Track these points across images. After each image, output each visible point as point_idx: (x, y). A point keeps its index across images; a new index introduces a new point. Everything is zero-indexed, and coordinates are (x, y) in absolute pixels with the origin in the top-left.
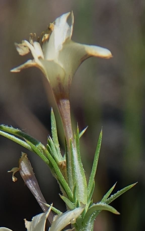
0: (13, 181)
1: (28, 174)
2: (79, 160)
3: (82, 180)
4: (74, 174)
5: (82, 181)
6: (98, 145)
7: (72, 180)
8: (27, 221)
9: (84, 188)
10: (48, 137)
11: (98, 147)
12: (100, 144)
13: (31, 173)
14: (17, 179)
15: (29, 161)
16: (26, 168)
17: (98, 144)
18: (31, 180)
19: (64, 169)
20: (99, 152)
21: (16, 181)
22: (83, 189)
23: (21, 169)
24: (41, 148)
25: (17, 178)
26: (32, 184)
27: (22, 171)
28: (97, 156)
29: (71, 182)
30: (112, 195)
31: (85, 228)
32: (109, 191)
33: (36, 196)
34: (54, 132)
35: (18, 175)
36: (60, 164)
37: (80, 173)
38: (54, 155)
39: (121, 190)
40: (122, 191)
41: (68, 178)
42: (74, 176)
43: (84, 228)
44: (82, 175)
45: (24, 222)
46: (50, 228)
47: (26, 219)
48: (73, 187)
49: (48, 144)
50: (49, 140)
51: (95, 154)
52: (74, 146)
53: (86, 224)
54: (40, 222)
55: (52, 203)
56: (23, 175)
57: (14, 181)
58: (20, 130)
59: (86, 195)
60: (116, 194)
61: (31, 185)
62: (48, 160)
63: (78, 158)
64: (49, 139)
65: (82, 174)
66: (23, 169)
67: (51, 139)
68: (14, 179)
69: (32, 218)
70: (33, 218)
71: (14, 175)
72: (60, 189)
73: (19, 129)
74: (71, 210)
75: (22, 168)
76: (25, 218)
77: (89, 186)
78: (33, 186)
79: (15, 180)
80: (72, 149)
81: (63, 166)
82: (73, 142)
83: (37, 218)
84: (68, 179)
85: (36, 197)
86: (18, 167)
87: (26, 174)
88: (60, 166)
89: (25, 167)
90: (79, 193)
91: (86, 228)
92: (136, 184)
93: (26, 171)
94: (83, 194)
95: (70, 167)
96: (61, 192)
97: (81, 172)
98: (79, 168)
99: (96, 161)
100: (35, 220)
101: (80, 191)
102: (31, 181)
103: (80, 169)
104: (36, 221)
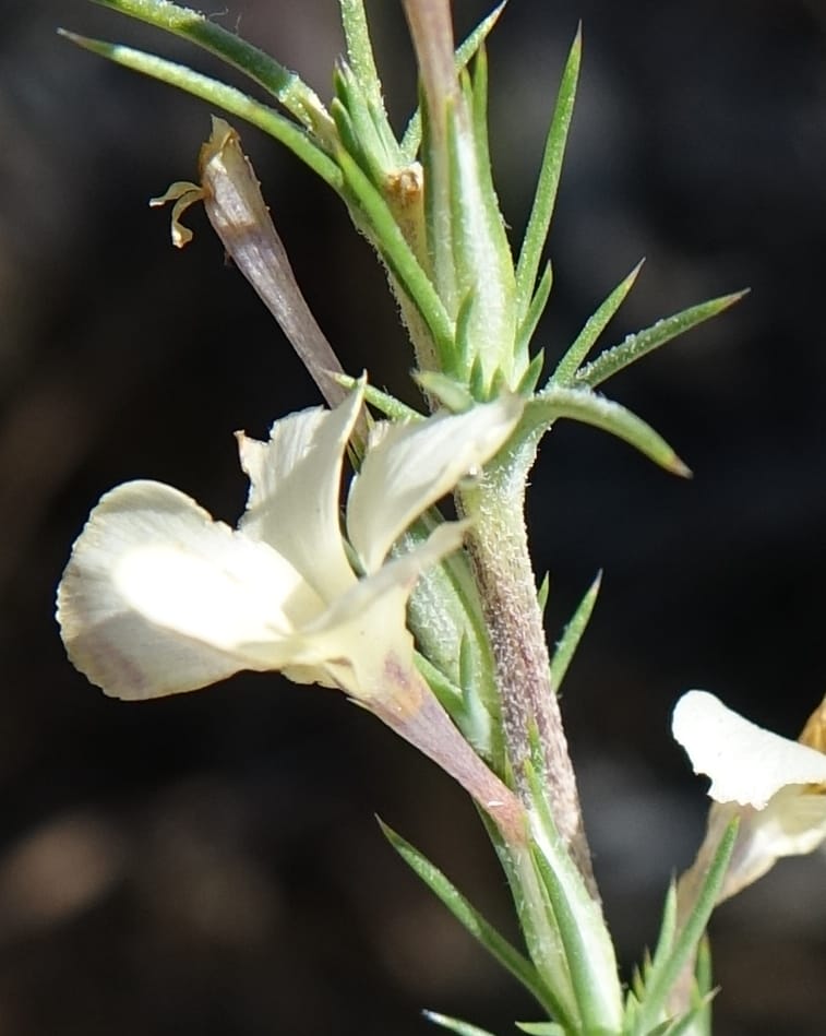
0: (176, 247)
1: (244, 219)
2: (481, 181)
3: (496, 266)
4: (459, 243)
5: (493, 269)
6: (564, 101)
7: (451, 265)
8: (249, 439)
9: (504, 300)
10: (337, 65)
11: (563, 109)
12: (569, 95)
13: (255, 212)
14: (190, 234)
15: (246, 158)
16: (236, 196)
17: (562, 97)
18: (257, 246)
19: (407, 205)
20: (566, 130)
21: (187, 245)
22: (500, 305)
23: (213, 199)
24: (300, 105)
25: (193, 231)
26: (261, 264)
27: (219, 208)
28: (560, 148)
29: (447, 270)
30: (633, 336)
31: (506, 468)
32: (610, 300)
33: (281, 312)
34: (354, 20)
35: (197, 217)
36: (391, 182)
37: (486, 236)
38: (362, 142)
39: (675, 319)
40: (678, 326)
41: (431, 256)
42: (458, 252)
43: (501, 468)
44: (496, 246)
45: (234, 446)
46: (355, 478)
47: (243, 432)
48: (454, 298)
49: (336, 101)
50: (342, 78)
51: (549, 140)
52: (463, 123)
53: (512, 455)
54: (313, 456)
55: (365, 372)
56: (224, 223)
57: (180, 245)
58: (201, 15)
59: (511, 326)
60: (648, 331)
61: (258, 267)
62: (340, 173)
63: (481, 173)
64: (340, 71)
65: (495, 240)
66: (222, 201)
67: (349, 72)
68: (178, 237)
69: (271, 426)
70: (277, 424)
71: (180, 221)
72: (388, 286)
73: (196, 12)
74: (453, 412)
75: (217, 196)
76: (241, 429)
77: (520, 280)
78: (266, 271)
79: (182, 240)
80: (452, 141)
81: (403, 192)
82: (459, 107)
83: (294, 432)
84: (432, 258)
85: (280, 318)
86: (200, 185)
87: (234, 218)
88: (393, 194)
89: (232, 190)
90: (479, 319)
91: (510, 468)
92: (744, 297)
93: (234, 208)
94: (500, 321)
95: (443, 215)
96: (396, 301)
97: (491, 229)
98: (483, 217)
99: (554, 169)
100: (286, 440)
101: (486, 313)
102: (256, 249)
103: (487, 219)
104: (294, 450)
